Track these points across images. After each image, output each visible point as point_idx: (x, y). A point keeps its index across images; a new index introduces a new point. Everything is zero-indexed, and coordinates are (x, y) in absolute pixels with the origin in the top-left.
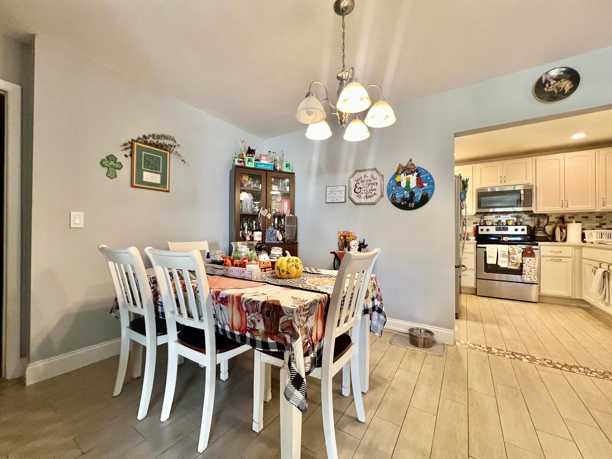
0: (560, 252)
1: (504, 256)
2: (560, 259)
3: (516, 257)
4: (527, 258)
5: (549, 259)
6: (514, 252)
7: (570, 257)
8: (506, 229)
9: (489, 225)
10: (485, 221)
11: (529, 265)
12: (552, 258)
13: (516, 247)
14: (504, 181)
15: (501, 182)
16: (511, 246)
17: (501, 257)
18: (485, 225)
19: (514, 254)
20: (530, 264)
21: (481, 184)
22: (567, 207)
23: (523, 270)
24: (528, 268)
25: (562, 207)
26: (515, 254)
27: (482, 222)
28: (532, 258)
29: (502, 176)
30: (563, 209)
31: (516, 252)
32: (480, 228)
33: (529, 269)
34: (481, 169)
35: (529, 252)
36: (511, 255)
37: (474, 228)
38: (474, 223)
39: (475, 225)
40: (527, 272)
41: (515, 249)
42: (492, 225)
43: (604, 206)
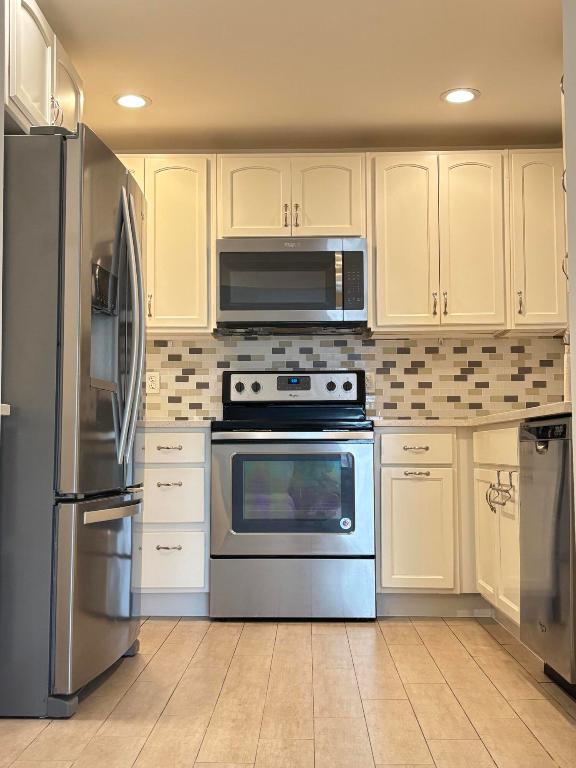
0: (427, 449)
5: (400, 472)
8: (305, 385)
14: (294, 222)
15: (286, 226)
21: (232, 225)
22: (445, 313)
29: (289, 204)
34: (232, 173)
38: (220, 365)
42: (268, 371)
43: (522, 317)
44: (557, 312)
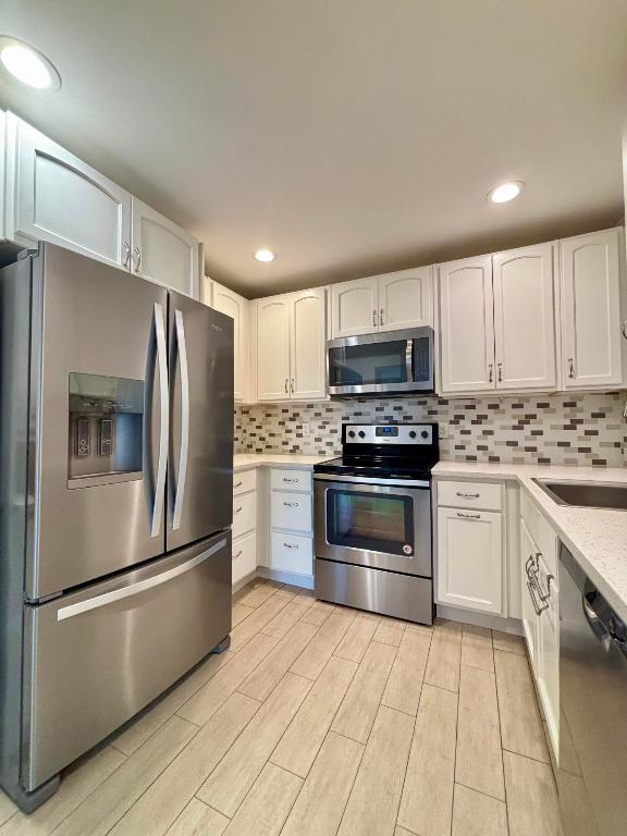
0: (478, 496)
2: (475, 513)
5: (453, 513)
7: (497, 511)
8: (394, 433)
9: (365, 423)
12: (460, 513)
14: (379, 322)
15: (374, 325)
18: (356, 423)
22: (500, 380)
25: (490, 381)
29: (377, 310)
30: (494, 386)
32: (348, 429)
34: (340, 296)
38: (340, 419)
43: (572, 380)
44: (610, 375)
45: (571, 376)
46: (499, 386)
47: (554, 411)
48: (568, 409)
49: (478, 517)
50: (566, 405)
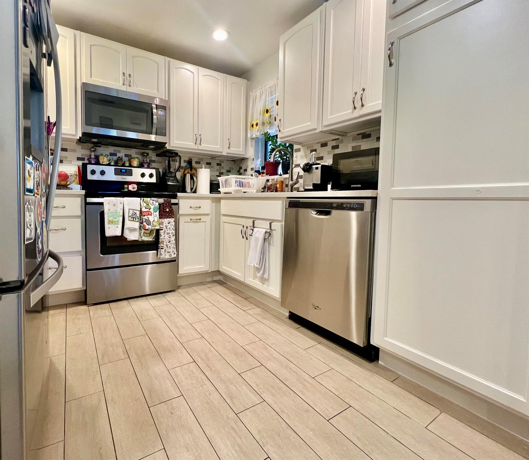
0: (200, 207)
1: (134, 220)
2: (199, 217)
3: (151, 218)
4: (165, 219)
5: (188, 219)
6: (148, 210)
7: (208, 215)
8: (130, 173)
9: (104, 163)
10: (97, 158)
11: (168, 232)
12: (192, 217)
13: (151, 201)
14: (128, 84)
15: (124, 84)
16: (143, 200)
17: (130, 220)
18: (98, 163)
19: (149, 215)
20: (168, 229)
21: (91, 76)
22: (200, 144)
23: (160, 240)
24: (167, 236)
25: (196, 144)
26: (150, 213)
27: (93, 157)
28: (171, 219)
29: (125, 74)
30: (196, 147)
31: (152, 210)
32: (90, 168)
33: (168, 238)
34: (91, 46)
35: (168, 210)
36: (145, 216)
37: (79, 167)
38: (79, 159)
39: (80, 163)
40: (165, 244)
41: (150, 205)
42: (109, 165)
43: (229, 149)
44: (241, 150)
45: (229, 148)
46: (200, 147)
47: (213, 167)
48: (218, 167)
49: (200, 219)
50: (218, 164)
